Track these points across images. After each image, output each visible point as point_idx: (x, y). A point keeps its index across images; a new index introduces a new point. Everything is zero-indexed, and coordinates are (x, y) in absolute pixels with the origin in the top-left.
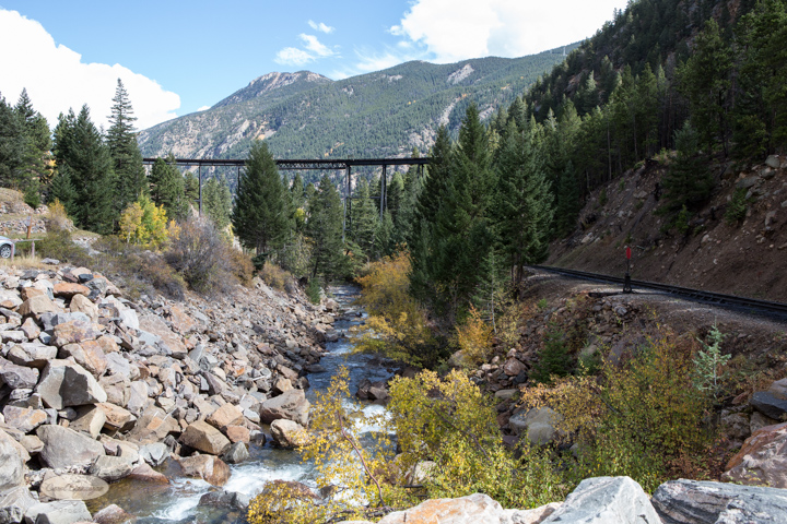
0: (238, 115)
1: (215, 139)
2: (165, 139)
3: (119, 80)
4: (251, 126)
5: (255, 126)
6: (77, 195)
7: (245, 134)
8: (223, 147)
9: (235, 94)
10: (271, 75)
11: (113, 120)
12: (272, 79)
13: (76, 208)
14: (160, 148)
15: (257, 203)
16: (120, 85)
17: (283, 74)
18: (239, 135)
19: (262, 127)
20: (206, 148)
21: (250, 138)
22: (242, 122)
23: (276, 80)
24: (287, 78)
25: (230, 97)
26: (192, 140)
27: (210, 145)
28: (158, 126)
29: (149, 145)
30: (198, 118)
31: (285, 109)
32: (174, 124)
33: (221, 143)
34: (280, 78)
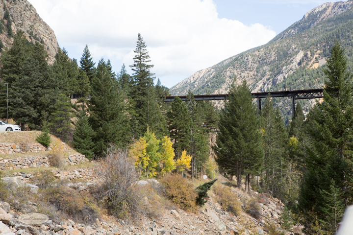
0: (293, 47)
1: (272, 70)
2: (228, 73)
3: (139, 35)
4: (306, 55)
5: (309, 55)
6: (94, 133)
7: (299, 64)
8: (280, 78)
9: (291, 28)
10: (324, 6)
11: (135, 68)
12: (325, 10)
13: (92, 144)
14: (223, 82)
15: (235, 136)
16: (139, 39)
17: (336, 4)
18: (294, 65)
19: (316, 56)
20: (264, 79)
21: (304, 67)
22: (297, 53)
23: (329, 10)
24: (340, 7)
25: (286, 31)
26: (251, 73)
27: (267, 76)
28: (222, 62)
29: (215, 80)
30: (257, 53)
31: (338, 37)
32: (236, 59)
33: (278, 74)
34: (333, 8)
